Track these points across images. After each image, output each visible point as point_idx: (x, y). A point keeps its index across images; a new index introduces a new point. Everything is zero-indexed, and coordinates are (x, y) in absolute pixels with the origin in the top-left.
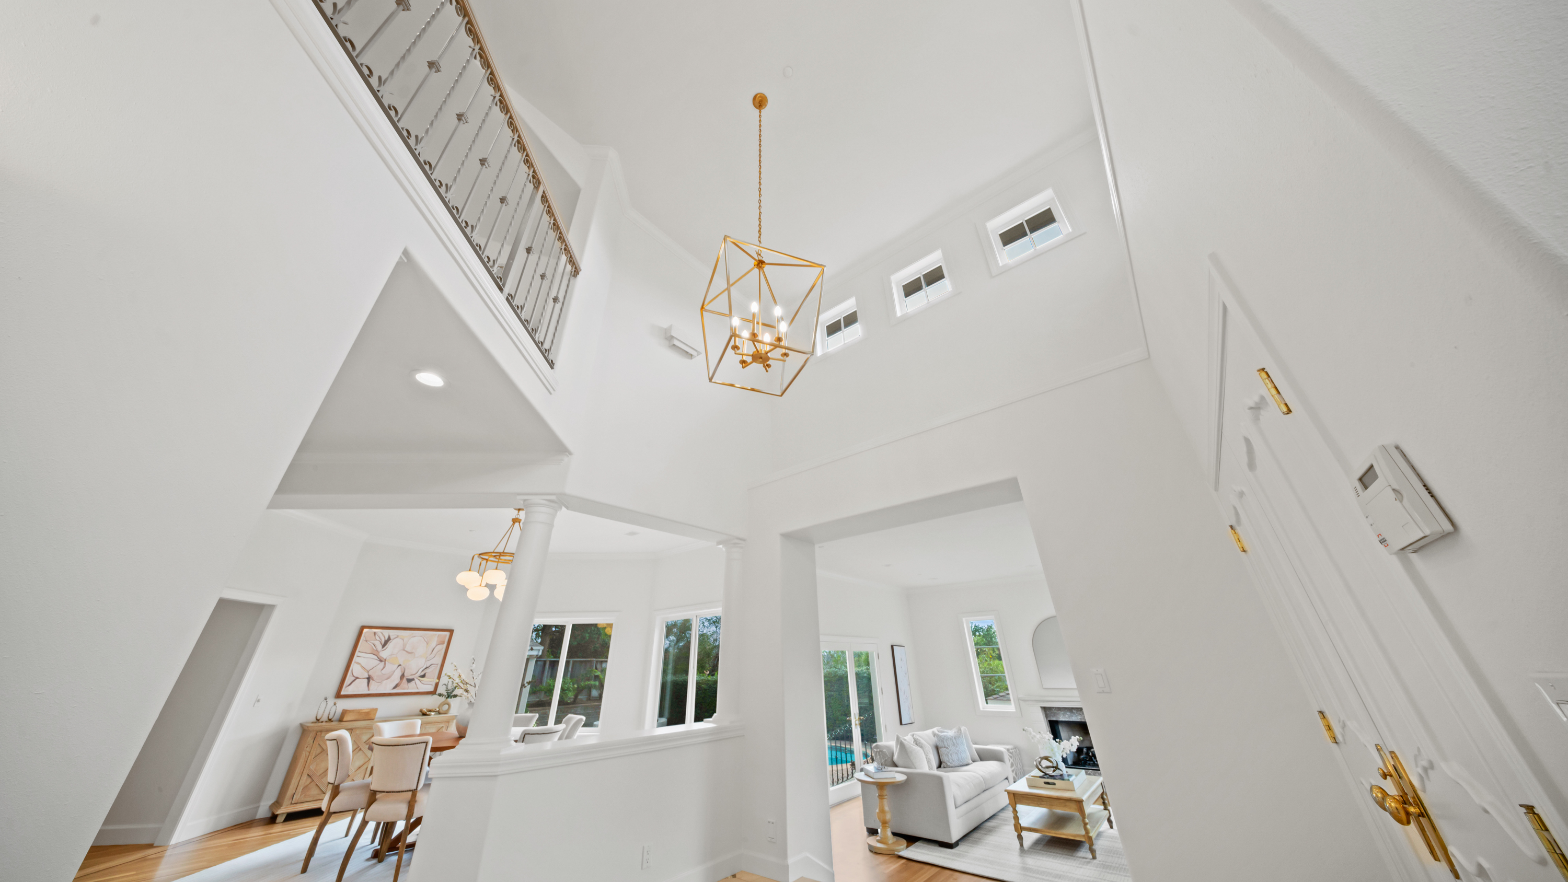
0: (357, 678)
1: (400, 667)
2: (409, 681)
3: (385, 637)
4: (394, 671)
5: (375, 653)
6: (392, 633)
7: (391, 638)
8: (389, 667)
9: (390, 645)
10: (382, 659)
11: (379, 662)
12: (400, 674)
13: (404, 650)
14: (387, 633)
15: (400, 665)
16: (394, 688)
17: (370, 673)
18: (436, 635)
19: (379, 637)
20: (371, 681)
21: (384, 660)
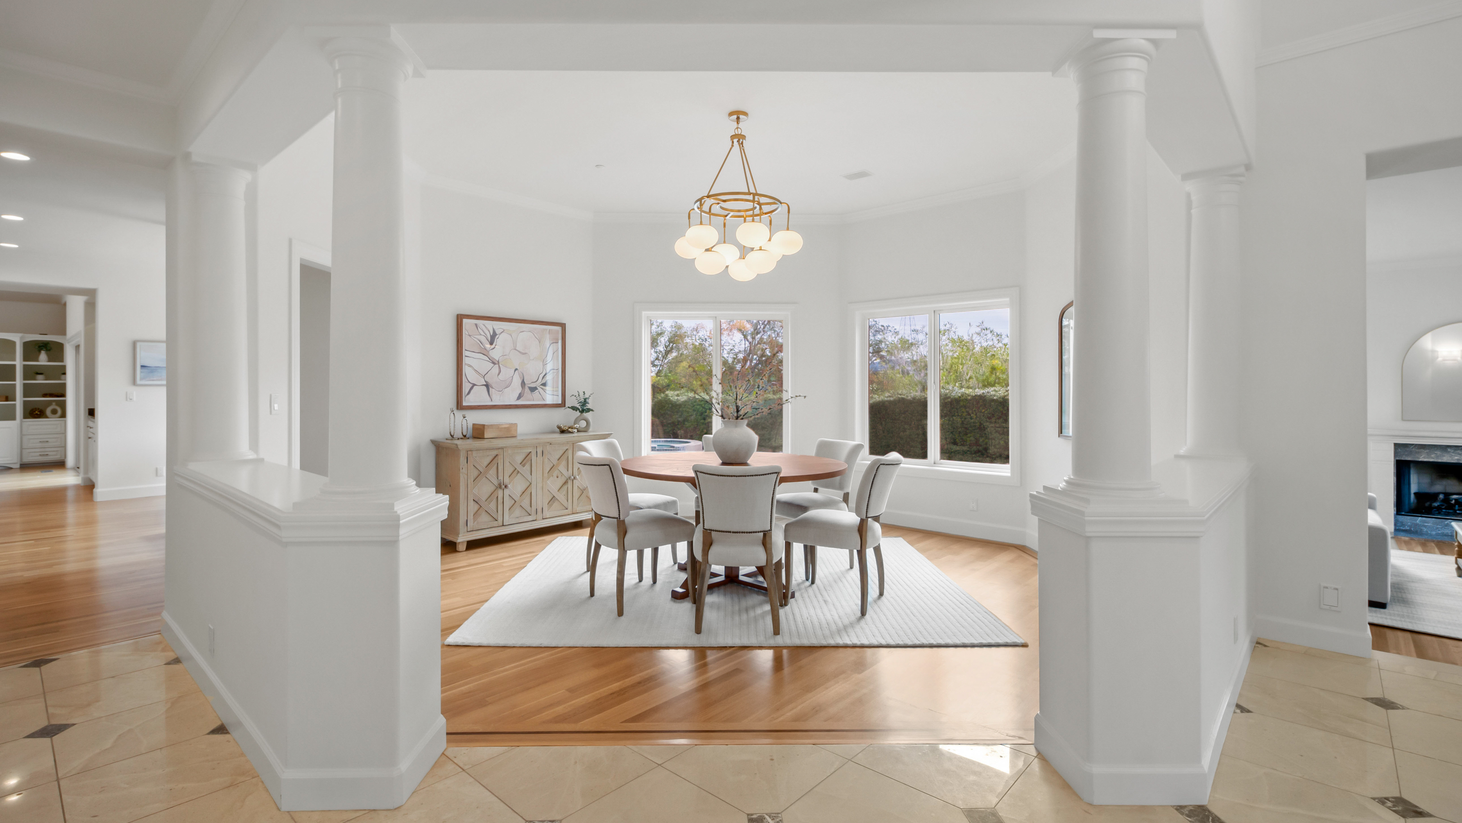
0: (474, 385)
1: (517, 371)
2: (533, 389)
3: (489, 331)
4: (512, 377)
5: (485, 353)
6: (498, 326)
7: (497, 333)
8: (507, 373)
9: (499, 341)
10: (494, 361)
11: (493, 365)
12: (520, 381)
13: (516, 349)
14: (490, 324)
15: (516, 369)
16: (519, 398)
17: (487, 378)
18: (546, 330)
19: (483, 331)
20: (491, 389)
21: (497, 363)
